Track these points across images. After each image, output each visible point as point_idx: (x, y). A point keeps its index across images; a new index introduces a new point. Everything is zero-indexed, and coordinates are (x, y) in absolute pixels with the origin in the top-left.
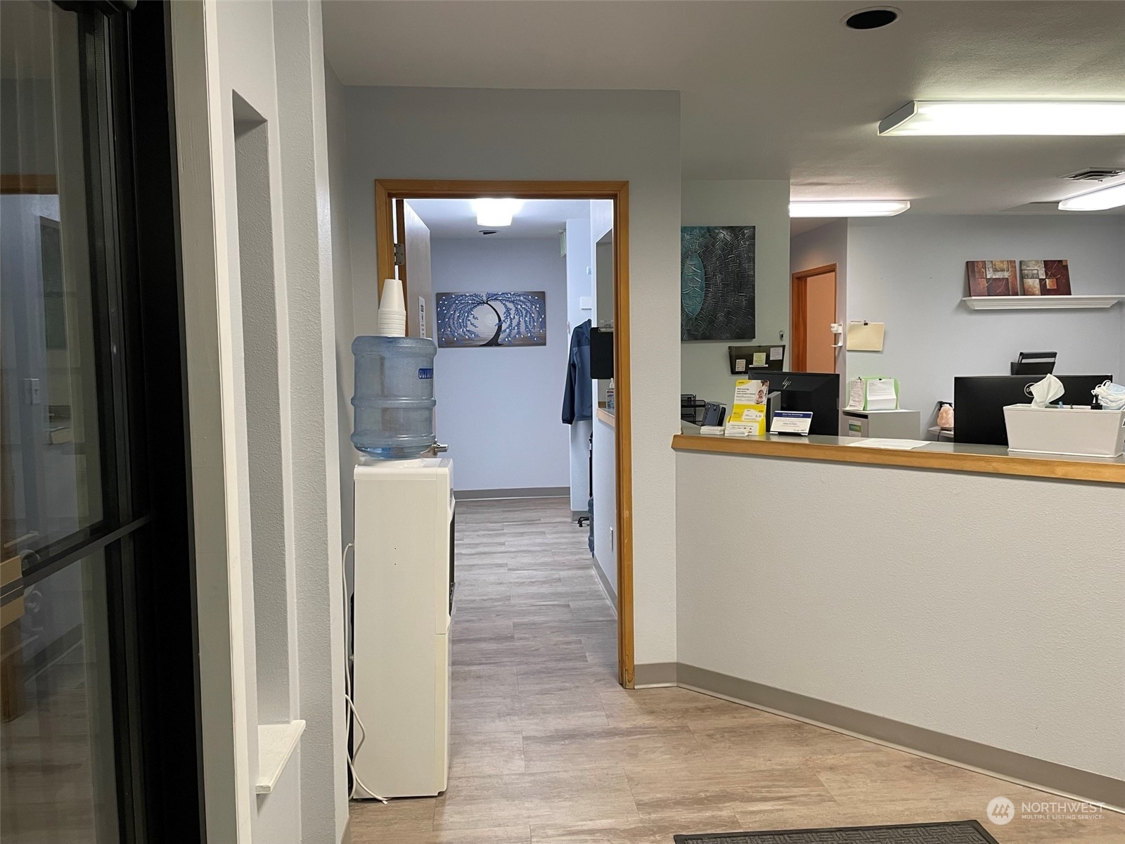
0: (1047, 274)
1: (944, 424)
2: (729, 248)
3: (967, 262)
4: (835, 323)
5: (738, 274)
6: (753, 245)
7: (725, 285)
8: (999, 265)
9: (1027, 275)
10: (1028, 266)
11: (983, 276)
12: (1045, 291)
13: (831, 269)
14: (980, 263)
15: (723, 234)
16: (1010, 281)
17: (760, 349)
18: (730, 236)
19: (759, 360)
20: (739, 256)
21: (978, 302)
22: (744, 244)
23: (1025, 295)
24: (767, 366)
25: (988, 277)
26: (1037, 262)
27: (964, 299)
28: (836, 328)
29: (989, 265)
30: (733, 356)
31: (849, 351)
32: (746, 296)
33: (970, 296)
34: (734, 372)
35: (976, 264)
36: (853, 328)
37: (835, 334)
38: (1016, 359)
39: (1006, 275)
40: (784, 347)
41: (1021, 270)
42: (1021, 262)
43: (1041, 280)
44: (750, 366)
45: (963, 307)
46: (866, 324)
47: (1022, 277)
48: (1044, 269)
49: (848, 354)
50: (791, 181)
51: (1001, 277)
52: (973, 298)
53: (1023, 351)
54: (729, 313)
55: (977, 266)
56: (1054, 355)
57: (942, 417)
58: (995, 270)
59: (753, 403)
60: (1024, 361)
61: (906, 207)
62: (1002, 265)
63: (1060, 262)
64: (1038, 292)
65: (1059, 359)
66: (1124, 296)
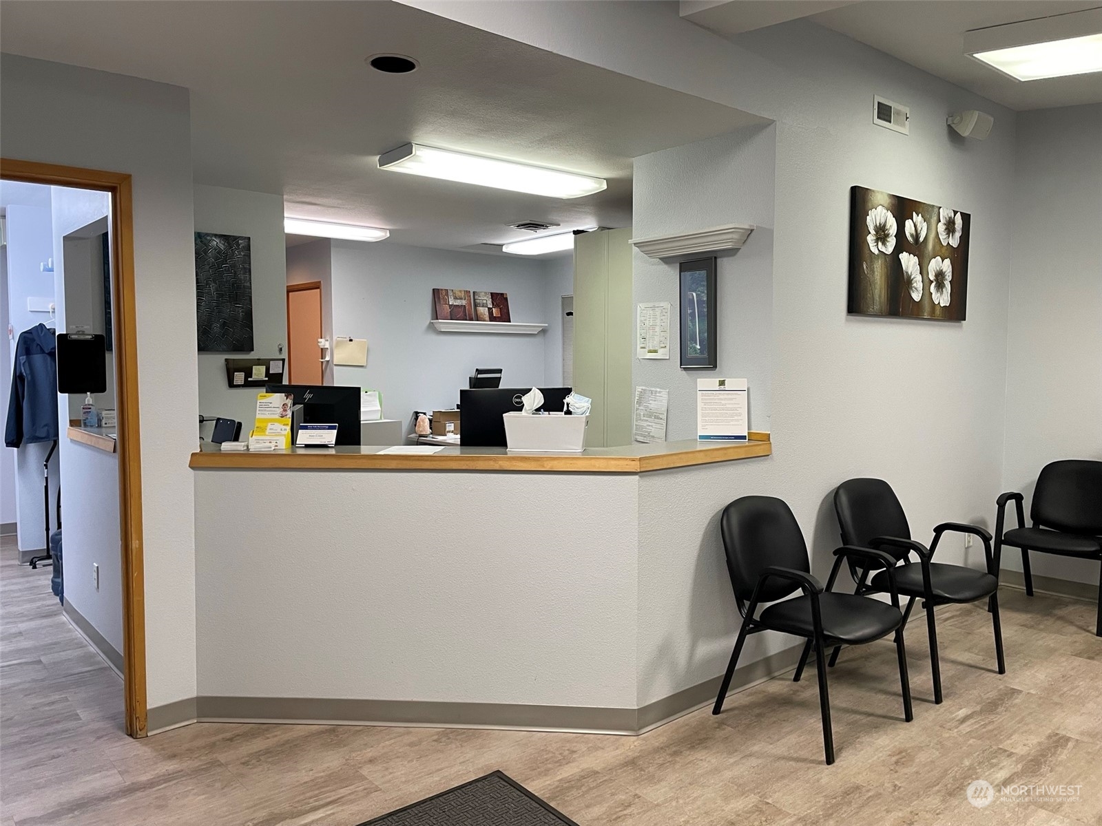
0: (493, 304)
1: (421, 431)
2: (222, 257)
3: (433, 289)
4: (321, 338)
5: (233, 284)
6: (249, 256)
7: (220, 295)
8: (458, 294)
9: (479, 304)
10: (479, 297)
11: (447, 302)
12: (492, 318)
13: (316, 286)
14: (443, 291)
15: (216, 242)
16: (467, 308)
17: (259, 362)
18: (224, 245)
19: (259, 373)
20: (234, 266)
21: (445, 324)
22: (239, 255)
23: (478, 320)
24: (267, 379)
25: (450, 304)
26: (486, 293)
27: (432, 321)
28: (323, 343)
29: (450, 293)
30: (230, 370)
31: (336, 365)
32: (242, 308)
33: (437, 319)
34: (231, 385)
35: (440, 291)
36: (339, 344)
37: (322, 349)
38: (473, 374)
39: (464, 302)
40: (283, 360)
41: (474, 300)
42: (474, 292)
43: (489, 309)
44: (249, 379)
45: (431, 327)
46: (351, 340)
47: (476, 305)
48: (491, 300)
49: (335, 368)
50: (285, 197)
51: (460, 304)
52: (440, 321)
53: (479, 368)
54: (224, 324)
55: (442, 294)
56: (500, 371)
57: (420, 425)
58: (456, 298)
59: (277, 417)
60: (479, 376)
61: (386, 235)
62: (460, 294)
63: (502, 294)
64: (487, 319)
65: (503, 375)
66: (547, 325)
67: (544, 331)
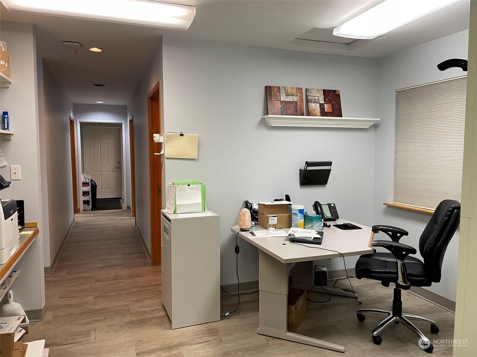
0: (325, 100)
3: (266, 87)
4: (156, 134)
8: (290, 91)
9: (311, 100)
10: (311, 93)
11: (278, 98)
12: (323, 113)
14: (275, 88)
16: (298, 104)
21: (275, 119)
23: (309, 116)
25: (281, 100)
26: (318, 90)
27: (264, 117)
28: (157, 138)
29: (282, 90)
31: (169, 158)
33: (268, 114)
35: (272, 89)
36: (171, 138)
37: (158, 143)
38: (303, 166)
39: (295, 99)
41: (307, 96)
42: (306, 90)
43: (321, 105)
45: (264, 123)
46: (182, 135)
47: (307, 101)
48: (323, 96)
49: (167, 161)
51: (292, 100)
52: (270, 116)
53: (308, 161)
55: (274, 91)
56: (330, 164)
58: (288, 95)
60: (309, 168)
62: (292, 91)
63: (335, 91)
64: (319, 114)
65: (333, 168)
66: (379, 119)
67: (375, 126)
